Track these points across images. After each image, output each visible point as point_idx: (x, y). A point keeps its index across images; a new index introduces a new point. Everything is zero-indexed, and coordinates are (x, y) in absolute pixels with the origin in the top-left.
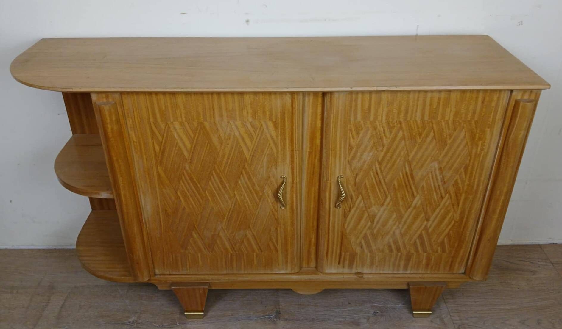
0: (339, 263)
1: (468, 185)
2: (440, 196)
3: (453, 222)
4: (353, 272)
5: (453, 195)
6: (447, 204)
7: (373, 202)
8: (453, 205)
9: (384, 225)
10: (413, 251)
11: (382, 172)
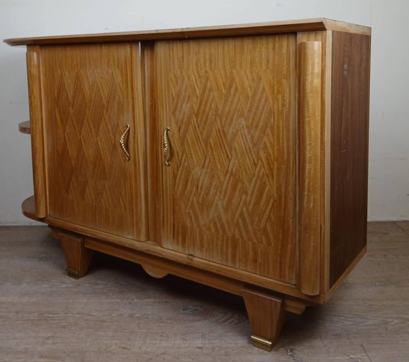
0: (173, 238)
1: (278, 150)
2: (253, 162)
3: (272, 201)
4: (187, 253)
5: (265, 163)
6: (261, 174)
7: (196, 163)
8: (267, 176)
9: (207, 194)
10: (237, 236)
11: (199, 127)
